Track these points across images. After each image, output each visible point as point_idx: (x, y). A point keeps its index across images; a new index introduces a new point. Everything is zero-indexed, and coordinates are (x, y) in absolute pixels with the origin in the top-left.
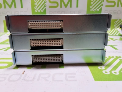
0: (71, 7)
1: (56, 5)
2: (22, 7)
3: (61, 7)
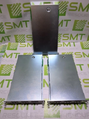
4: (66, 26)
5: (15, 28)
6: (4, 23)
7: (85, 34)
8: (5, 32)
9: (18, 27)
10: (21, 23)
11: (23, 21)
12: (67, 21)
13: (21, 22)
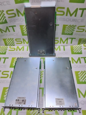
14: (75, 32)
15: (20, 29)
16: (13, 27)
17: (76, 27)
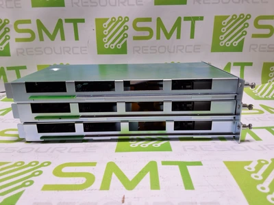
0: (178, 37)
1: (147, 34)
2: (77, 38)
3: (158, 38)
4: (192, 36)
5: (42, 39)
6: (12, 23)
7: (250, 64)
8: (12, 51)
9: (52, 38)
10: (60, 25)
11: (67, 21)
12: (193, 19)
13: (60, 21)
14: (248, 39)
15: (95, 31)
16: (75, 22)
17: (251, 22)
